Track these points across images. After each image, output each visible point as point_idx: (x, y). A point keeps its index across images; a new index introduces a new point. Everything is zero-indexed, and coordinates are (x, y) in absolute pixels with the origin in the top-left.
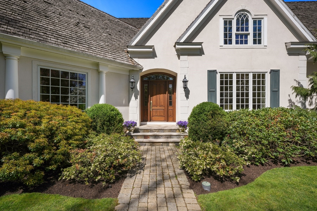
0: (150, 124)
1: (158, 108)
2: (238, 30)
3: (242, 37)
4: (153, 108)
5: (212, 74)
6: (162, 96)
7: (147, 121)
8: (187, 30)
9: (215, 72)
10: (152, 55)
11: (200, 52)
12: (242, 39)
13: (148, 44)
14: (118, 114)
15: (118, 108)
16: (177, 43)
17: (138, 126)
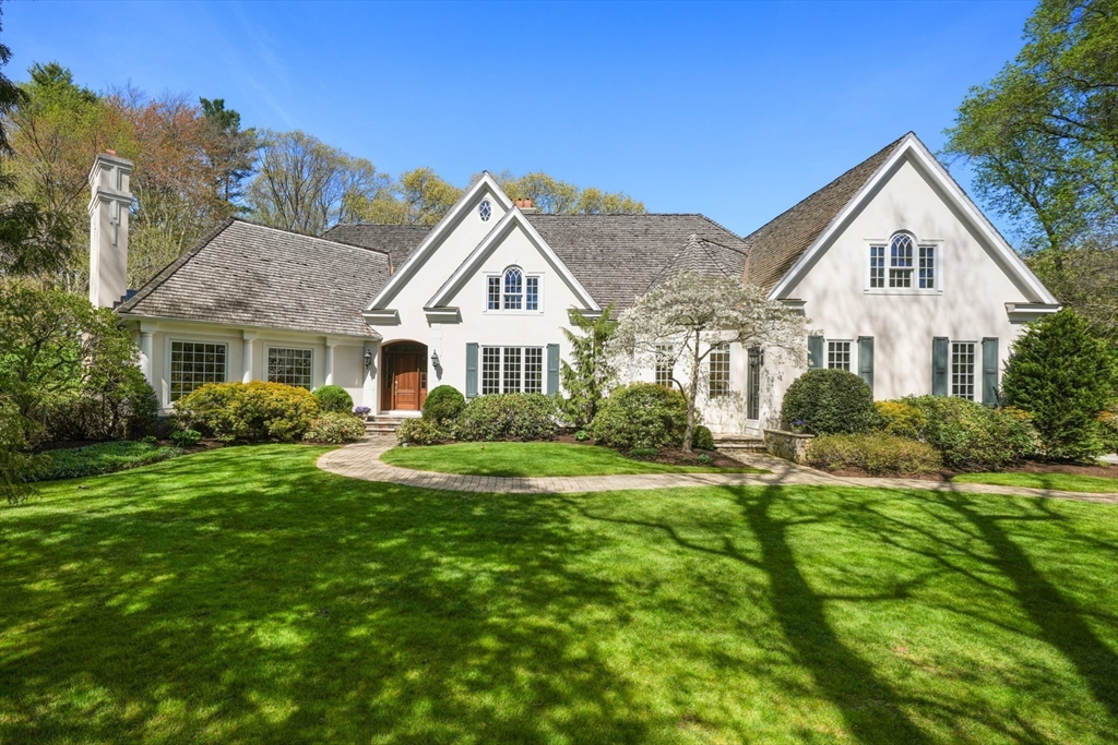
0: (392, 413)
1: (406, 391)
2: (507, 290)
3: (513, 300)
4: (400, 391)
5: (472, 347)
6: (411, 374)
7: (390, 409)
8: (438, 292)
9: (476, 345)
10: (396, 321)
11: (457, 319)
12: (513, 303)
13: (388, 308)
14: (348, 396)
15: (347, 390)
16: (425, 309)
17: (373, 413)
